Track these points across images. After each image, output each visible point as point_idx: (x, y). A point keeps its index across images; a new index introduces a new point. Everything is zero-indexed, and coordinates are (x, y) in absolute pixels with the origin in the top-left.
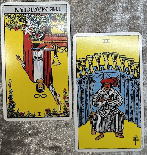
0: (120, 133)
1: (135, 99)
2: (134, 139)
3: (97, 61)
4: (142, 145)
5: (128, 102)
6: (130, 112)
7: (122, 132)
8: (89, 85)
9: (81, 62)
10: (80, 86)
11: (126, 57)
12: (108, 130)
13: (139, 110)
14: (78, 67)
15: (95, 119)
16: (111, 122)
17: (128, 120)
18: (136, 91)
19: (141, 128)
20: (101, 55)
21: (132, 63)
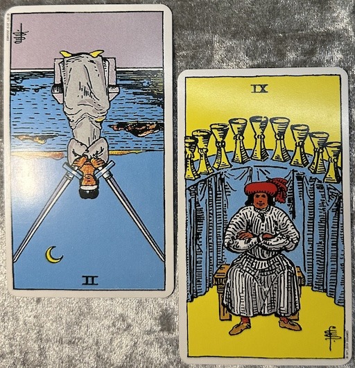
0: (292, 318)
1: (330, 233)
2: (326, 335)
3: (235, 138)
4: (346, 349)
5: (313, 241)
6: (316, 267)
7: (296, 317)
8: (216, 197)
9: (197, 141)
10: (193, 200)
11: (308, 129)
12: (263, 311)
13: (340, 261)
14: (189, 152)
15: (228, 281)
16: (270, 290)
17: (312, 286)
18: (332, 215)
19: (344, 306)
20: (246, 123)
21: (324, 144)
